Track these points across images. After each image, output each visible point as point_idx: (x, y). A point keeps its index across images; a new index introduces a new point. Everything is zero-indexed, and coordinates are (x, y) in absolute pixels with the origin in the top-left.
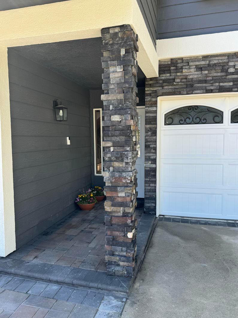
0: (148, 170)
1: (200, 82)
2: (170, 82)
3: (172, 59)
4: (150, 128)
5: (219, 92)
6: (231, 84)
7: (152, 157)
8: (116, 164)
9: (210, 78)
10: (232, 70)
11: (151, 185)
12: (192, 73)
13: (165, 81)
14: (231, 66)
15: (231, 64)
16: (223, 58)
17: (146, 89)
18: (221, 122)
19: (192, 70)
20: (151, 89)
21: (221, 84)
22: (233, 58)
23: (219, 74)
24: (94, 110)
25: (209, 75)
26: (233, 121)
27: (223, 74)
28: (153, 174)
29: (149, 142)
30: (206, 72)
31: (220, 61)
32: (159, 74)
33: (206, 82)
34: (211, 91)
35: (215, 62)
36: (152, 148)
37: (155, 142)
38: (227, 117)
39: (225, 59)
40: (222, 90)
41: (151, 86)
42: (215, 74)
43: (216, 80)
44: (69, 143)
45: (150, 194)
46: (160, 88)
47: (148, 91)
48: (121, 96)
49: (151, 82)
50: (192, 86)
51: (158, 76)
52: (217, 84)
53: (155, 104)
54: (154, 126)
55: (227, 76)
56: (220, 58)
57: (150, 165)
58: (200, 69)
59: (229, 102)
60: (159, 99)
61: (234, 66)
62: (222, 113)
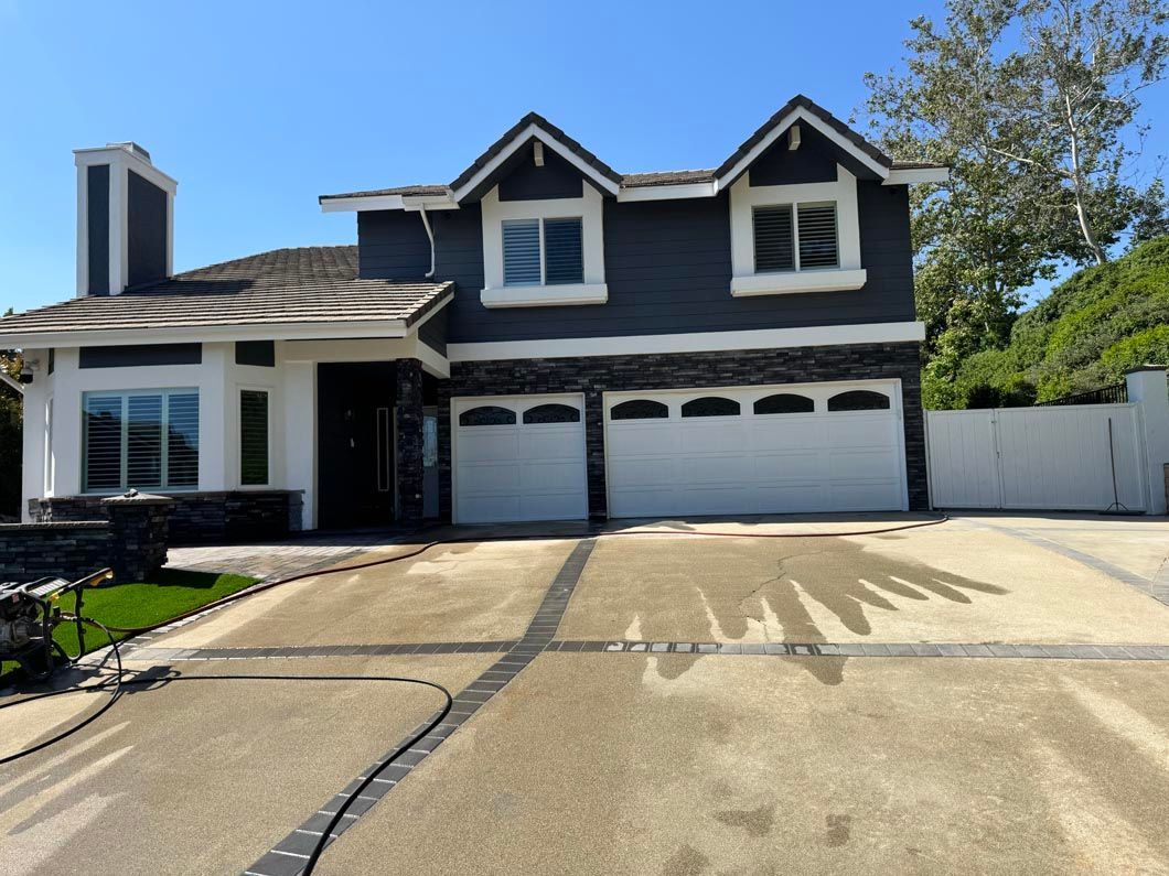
0: (442, 473)
1: (490, 384)
2: (461, 383)
3: (463, 362)
4: (444, 428)
6: (519, 387)
7: (447, 459)
8: (407, 447)
9: (499, 381)
10: (518, 375)
11: (446, 489)
12: (482, 376)
13: (456, 382)
15: (517, 369)
16: (510, 363)
18: (514, 422)
19: (483, 373)
21: (511, 387)
22: (518, 364)
23: (507, 378)
24: (378, 410)
25: (498, 378)
26: (525, 422)
27: (510, 378)
28: (447, 477)
29: (443, 443)
30: (496, 376)
31: (508, 366)
32: (452, 374)
33: (495, 384)
34: (500, 393)
35: (503, 366)
36: (445, 449)
37: (450, 443)
38: (519, 418)
39: (512, 365)
40: (510, 392)
41: (443, 387)
42: (504, 378)
43: (504, 383)
44: (353, 445)
46: (452, 389)
47: (440, 391)
48: (410, 402)
49: (442, 383)
50: (482, 388)
51: (449, 376)
52: (507, 387)
53: (448, 404)
54: (448, 427)
55: (514, 379)
56: (507, 363)
57: (443, 466)
58: (489, 372)
59: (520, 404)
60: (452, 399)
61: (519, 371)
62: (515, 414)
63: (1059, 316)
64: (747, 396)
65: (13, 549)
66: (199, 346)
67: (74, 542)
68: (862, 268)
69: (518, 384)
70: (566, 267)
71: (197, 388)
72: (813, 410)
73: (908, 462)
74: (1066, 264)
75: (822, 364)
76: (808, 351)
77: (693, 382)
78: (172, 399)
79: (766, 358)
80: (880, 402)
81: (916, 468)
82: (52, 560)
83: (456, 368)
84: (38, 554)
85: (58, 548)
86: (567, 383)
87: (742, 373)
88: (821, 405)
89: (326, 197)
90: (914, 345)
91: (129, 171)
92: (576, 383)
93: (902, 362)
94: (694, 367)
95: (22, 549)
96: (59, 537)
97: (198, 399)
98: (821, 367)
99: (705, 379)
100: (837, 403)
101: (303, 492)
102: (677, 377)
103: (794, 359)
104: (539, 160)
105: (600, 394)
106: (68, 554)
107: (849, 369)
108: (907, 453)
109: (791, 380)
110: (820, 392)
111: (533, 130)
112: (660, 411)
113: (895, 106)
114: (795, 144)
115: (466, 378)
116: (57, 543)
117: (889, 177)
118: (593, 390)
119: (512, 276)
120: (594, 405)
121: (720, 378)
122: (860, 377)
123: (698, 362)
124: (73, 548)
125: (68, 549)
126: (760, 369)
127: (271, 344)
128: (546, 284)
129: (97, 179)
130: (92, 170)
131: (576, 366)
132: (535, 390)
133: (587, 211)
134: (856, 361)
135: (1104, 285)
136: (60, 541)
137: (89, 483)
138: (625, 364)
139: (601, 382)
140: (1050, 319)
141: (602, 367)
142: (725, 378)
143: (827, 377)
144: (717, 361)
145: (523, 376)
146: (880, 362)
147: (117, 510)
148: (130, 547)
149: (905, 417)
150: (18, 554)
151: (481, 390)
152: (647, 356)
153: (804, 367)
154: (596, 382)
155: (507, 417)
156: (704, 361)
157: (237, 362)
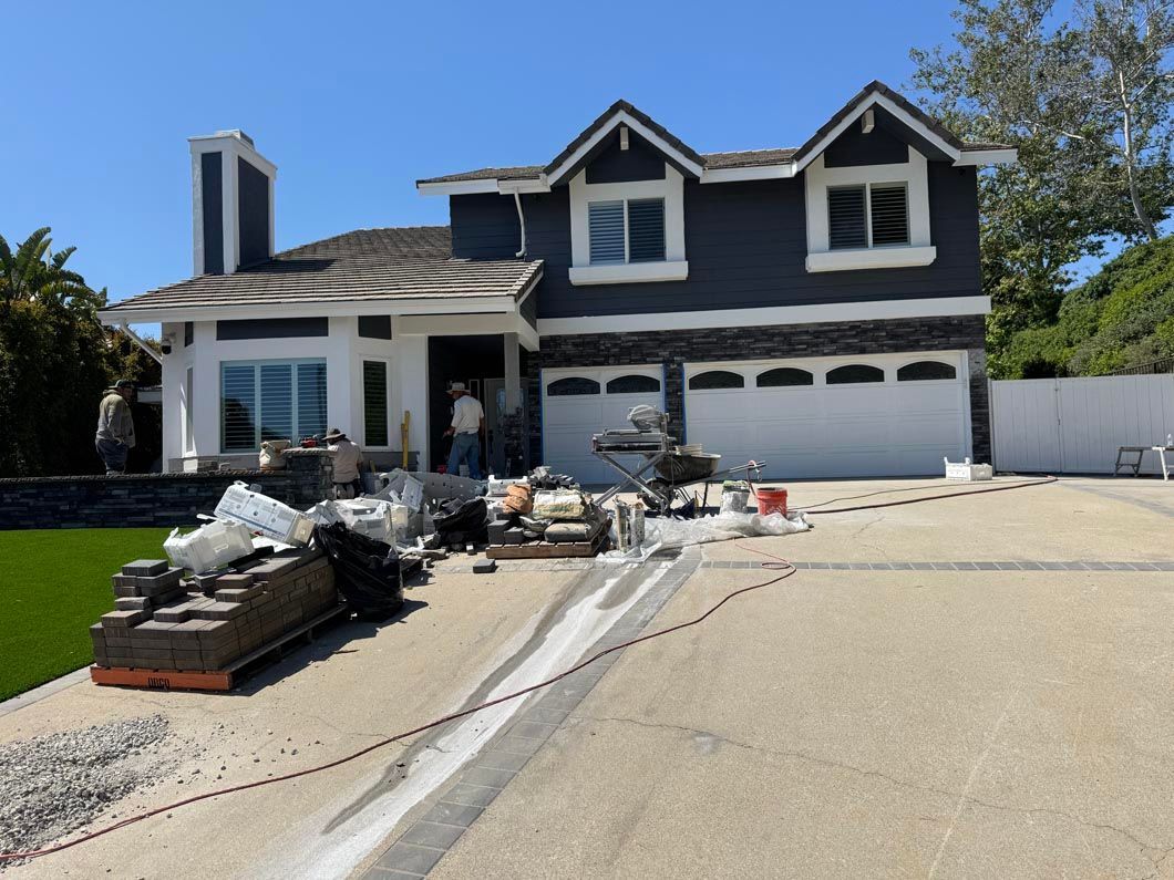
0: (534, 439)
1: (576, 356)
2: (550, 356)
3: (551, 336)
4: (534, 398)
5: (593, 366)
6: (604, 359)
7: (536, 427)
9: (585, 354)
10: (603, 348)
12: (570, 349)
13: (545, 355)
14: (601, 345)
15: (601, 342)
16: (594, 337)
17: (529, 362)
18: (599, 392)
19: (570, 347)
20: (534, 362)
21: (596, 359)
22: (602, 338)
23: (592, 351)
25: (584, 351)
26: (608, 392)
27: (596, 350)
28: (538, 441)
30: (581, 349)
31: (592, 340)
33: (581, 356)
34: (586, 365)
35: (588, 340)
36: (537, 417)
37: (540, 411)
38: (603, 388)
39: (596, 339)
40: (595, 364)
41: (534, 359)
42: (590, 350)
43: (590, 355)
46: (542, 361)
49: (532, 356)
50: (570, 360)
51: (538, 349)
52: (593, 359)
53: (538, 375)
54: (538, 396)
55: (598, 351)
56: (591, 337)
57: (534, 433)
58: (575, 345)
59: (604, 374)
60: (543, 370)
61: (604, 344)
62: (599, 384)
63: (1109, 293)
64: (819, 366)
65: (203, 494)
66: (325, 320)
68: (932, 245)
69: (602, 356)
70: (648, 245)
71: (325, 359)
72: (883, 380)
73: (974, 429)
74: (1115, 240)
75: (892, 336)
76: (879, 325)
77: (768, 354)
78: (301, 368)
79: (838, 330)
80: (946, 372)
81: (981, 434)
83: (544, 342)
86: (648, 355)
87: (817, 345)
88: (891, 375)
89: (423, 182)
90: (980, 318)
91: (239, 157)
92: (658, 356)
93: (969, 335)
94: (771, 341)
97: (325, 368)
98: (891, 339)
99: (779, 350)
100: (906, 373)
101: (418, 453)
102: (753, 349)
103: (865, 331)
104: (625, 145)
105: (680, 365)
107: (918, 341)
108: (973, 420)
109: (863, 351)
110: (889, 362)
111: (621, 116)
112: (735, 381)
113: (941, 81)
114: (868, 128)
115: (554, 351)
117: (959, 158)
118: (673, 362)
119: (599, 255)
120: (674, 377)
121: (794, 350)
122: (929, 348)
123: (774, 335)
126: (833, 341)
127: (387, 319)
128: (630, 262)
129: (211, 165)
130: (204, 156)
131: (658, 340)
132: (618, 363)
133: (669, 191)
134: (923, 333)
135: (1155, 262)
137: (227, 444)
138: (703, 337)
139: (682, 354)
140: (1100, 295)
141: (682, 340)
142: (799, 350)
143: (897, 349)
144: (792, 333)
145: (608, 349)
146: (946, 335)
149: (971, 387)
151: (568, 361)
152: (724, 329)
153: (875, 340)
154: (677, 354)
155: (590, 387)
156: (779, 334)
157: (360, 335)
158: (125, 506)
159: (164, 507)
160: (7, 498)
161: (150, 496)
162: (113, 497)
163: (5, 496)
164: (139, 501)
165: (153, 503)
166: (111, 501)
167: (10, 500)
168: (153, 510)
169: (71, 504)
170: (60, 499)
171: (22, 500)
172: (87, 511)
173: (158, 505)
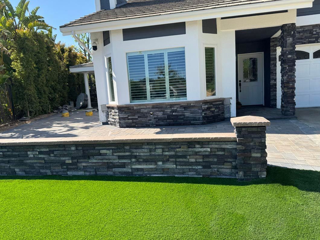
0: (272, 85)
4: (273, 63)
5: (308, 43)
6: (315, 39)
7: (274, 78)
9: (304, 37)
10: (315, 33)
11: (274, 93)
14: (314, 31)
15: (314, 30)
16: (311, 27)
17: (271, 43)
18: (309, 58)
20: (274, 43)
21: (310, 40)
22: (315, 27)
23: (308, 35)
25: (303, 35)
26: (314, 58)
27: (311, 35)
28: (275, 87)
29: (273, 70)
30: (302, 34)
31: (309, 29)
33: (302, 39)
34: (305, 43)
35: (306, 29)
36: (274, 73)
38: (311, 55)
39: (311, 28)
41: (273, 41)
42: (307, 35)
43: (306, 37)
45: (273, 97)
46: (278, 43)
47: (272, 44)
49: (273, 40)
52: (307, 40)
53: (276, 51)
54: (275, 62)
55: (312, 35)
56: (309, 27)
59: (312, 48)
60: (277, 48)
61: (316, 31)
62: (309, 54)
65: (167, 153)
66: (184, 24)
67: (209, 150)
71: (184, 48)
78: (169, 54)
82: (193, 160)
84: (184, 156)
85: (196, 153)
95: (172, 153)
96: (197, 146)
97: (184, 53)
101: (231, 98)
106: (204, 156)
116: (197, 150)
124: (207, 153)
125: (204, 153)
136: (198, 149)
137: (132, 98)
147: (243, 129)
148: (254, 155)
150: (171, 157)
155: (305, 56)
157: (203, 32)
158: (111, 161)
159: (139, 162)
160: (31, 154)
161: (127, 154)
162: (100, 154)
163: (29, 153)
164: (120, 157)
165: (130, 159)
166: (100, 157)
167: (32, 156)
168: (131, 163)
169: (73, 158)
170: (65, 156)
171: (40, 156)
172: (84, 164)
173: (133, 160)
